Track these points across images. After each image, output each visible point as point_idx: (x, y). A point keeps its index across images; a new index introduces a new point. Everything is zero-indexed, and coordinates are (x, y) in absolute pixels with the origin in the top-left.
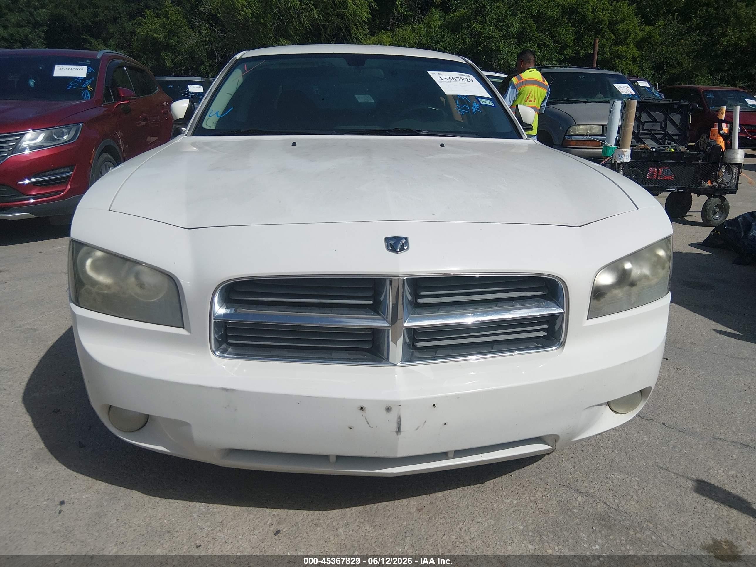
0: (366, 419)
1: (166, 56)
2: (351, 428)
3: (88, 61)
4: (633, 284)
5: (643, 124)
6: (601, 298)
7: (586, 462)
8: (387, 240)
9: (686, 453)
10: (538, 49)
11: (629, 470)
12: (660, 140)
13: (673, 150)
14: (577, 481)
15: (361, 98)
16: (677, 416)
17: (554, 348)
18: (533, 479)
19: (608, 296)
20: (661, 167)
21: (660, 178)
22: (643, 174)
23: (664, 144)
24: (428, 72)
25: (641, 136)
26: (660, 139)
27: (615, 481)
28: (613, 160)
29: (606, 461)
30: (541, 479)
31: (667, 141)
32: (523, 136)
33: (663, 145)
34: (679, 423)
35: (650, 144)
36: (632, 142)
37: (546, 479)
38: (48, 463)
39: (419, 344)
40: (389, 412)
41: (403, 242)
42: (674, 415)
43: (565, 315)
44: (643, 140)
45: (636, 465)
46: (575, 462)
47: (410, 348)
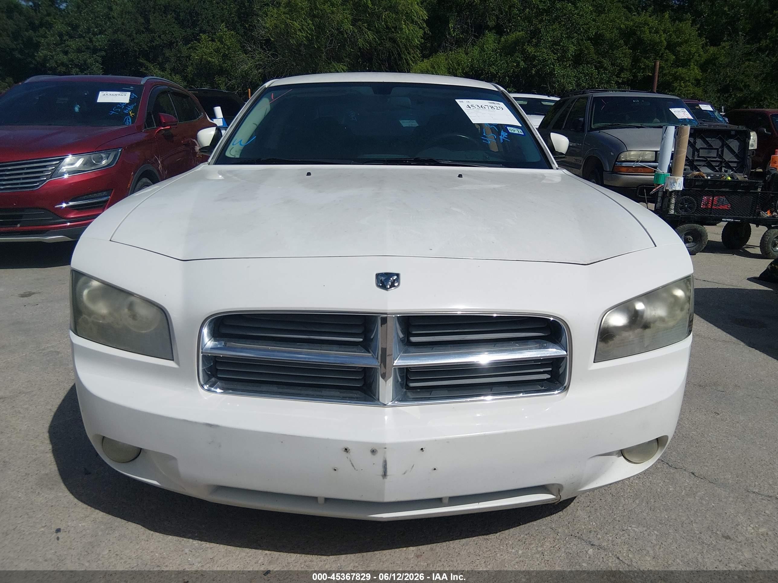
0: (350, 461)
1: (220, 80)
2: (335, 470)
3: (131, 87)
4: (646, 326)
5: (698, 151)
6: (609, 341)
7: (603, 512)
8: (378, 275)
9: (713, 507)
10: (595, 72)
11: (649, 523)
12: (717, 168)
13: (729, 178)
14: (590, 532)
15: (405, 123)
16: (708, 465)
17: (556, 392)
18: (544, 528)
19: (617, 339)
20: (716, 196)
21: (715, 207)
22: (697, 203)
23: (721, 171)
24: (456, 100)
25: (695, 163)
26: (717, 166)
27: (632, 534)
28: (664, 188)
29: (624, 512)
30: (552, 529)
31: (723, 169)
32: (553, 165)
33: (719, 173)
34: (709, 473)
35: (706, 172)
36: (685, 170)
37: (557, 529)
38: (51, 489)
39: (412, 385)
40: (374, 455)
41: (394, 279)
42: (706, 464)
43: (568, 357)
44: (698, 167)
45: (656, 517)
46: (590, 512)
47: (402, 388)
